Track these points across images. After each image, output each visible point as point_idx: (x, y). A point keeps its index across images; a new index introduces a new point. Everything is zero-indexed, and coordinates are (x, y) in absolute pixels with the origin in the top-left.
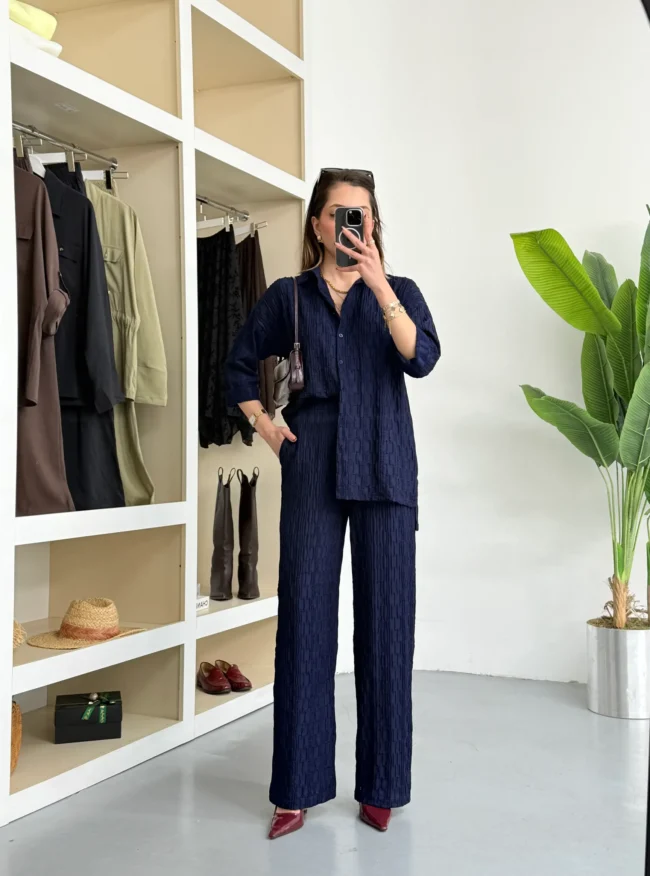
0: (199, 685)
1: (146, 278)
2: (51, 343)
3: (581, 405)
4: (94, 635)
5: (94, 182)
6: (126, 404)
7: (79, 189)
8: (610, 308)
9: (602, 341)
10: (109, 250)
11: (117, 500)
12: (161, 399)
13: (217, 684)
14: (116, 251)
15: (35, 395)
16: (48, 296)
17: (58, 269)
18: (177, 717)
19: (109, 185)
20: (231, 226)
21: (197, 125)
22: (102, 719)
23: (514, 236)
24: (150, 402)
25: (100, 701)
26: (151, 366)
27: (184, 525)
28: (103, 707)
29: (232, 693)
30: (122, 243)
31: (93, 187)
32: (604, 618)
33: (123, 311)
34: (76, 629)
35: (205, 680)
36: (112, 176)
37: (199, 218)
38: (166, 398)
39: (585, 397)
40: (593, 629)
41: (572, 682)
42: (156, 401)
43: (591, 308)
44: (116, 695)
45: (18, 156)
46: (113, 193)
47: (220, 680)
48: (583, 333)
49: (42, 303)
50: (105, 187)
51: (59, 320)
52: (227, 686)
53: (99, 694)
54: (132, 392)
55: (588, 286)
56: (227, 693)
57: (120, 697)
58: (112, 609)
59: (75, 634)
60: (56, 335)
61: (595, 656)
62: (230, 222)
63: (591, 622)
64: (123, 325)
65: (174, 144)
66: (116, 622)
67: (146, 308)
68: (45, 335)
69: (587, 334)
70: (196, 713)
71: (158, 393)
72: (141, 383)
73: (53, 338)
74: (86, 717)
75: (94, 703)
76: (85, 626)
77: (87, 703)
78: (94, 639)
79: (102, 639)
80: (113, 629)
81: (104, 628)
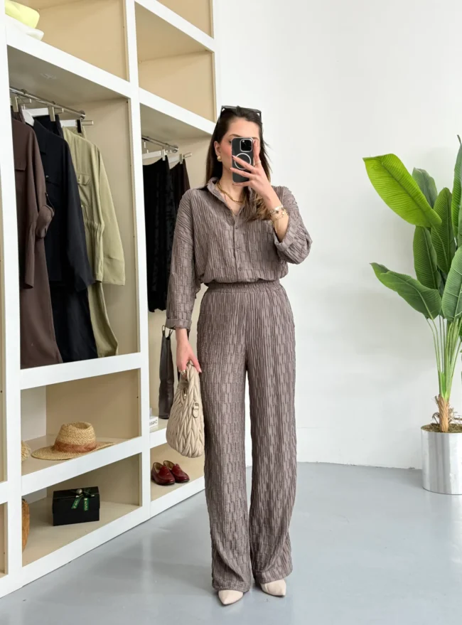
0: (153, 479)
1: (108, 195)
2: (42, 244)
3: (414, 277)
4: (78, 449)
5: (68, 128)
6: (96, 285)
7: (58, 134)
8: (433, 208)
9: (428, 232)
10: (81, 176)
11: (92, 353)
12: (121, 280)
13: (166, 479)
14: (86, 177)
15: (31, 281)
16: (38, 210)
17: (45, 191)
18: (138, 503)
19: (79, 130)
20: (166, 156)
21: (140, 86)
22: (86, 508)
23: (365, 160)
24: (112, 282)
25: (84, 495)
26: (114, 257)
27: (140, 369)
28: (86, 499)
29: (176, 485)
30: (90, 170)
31: (68, 131)
32: (433, 424)
33: (92, 219)
34: (66, 445)
35: (157, 475)
36: (82, 123)
37: (144, 151)
38: (124, 280)
39: (416, 271)
40: (425, 433)
41: (411, 469)
42: (118, 282)
43: (420, 208)
44: (95, 490)
45: (15, 111)
46: (83, 136)
47: (167, 475)
48: (414, 227)
49: (34, 215)
50: (76, 131)
51: (47, 227)
52: (172, 479)
53: (83, 489)
54: (100, 276)
55: (418, 194)
56: (173, 484)
57: (98, 491)
58: (91, 430)
59: (65, 448)
60: (45, 238)
61: (427, 451)
62: (165, 154)
63: (424, 428)
64: (92, 229)
65: (125, 100)
66: (94, 439)
67: (108, 215)
68: (38, 238)
69: (417, 227)
70: (152, 500)
71: (119, 276)
72: (107, 269)
73: (43, 240)
74: (75, 507)
75: (80, 497)
76: (72, 443)
77: (75, 497)
78: (78, 452)
79: (84, 452)
80: (92, 444)
81: (85, 444)
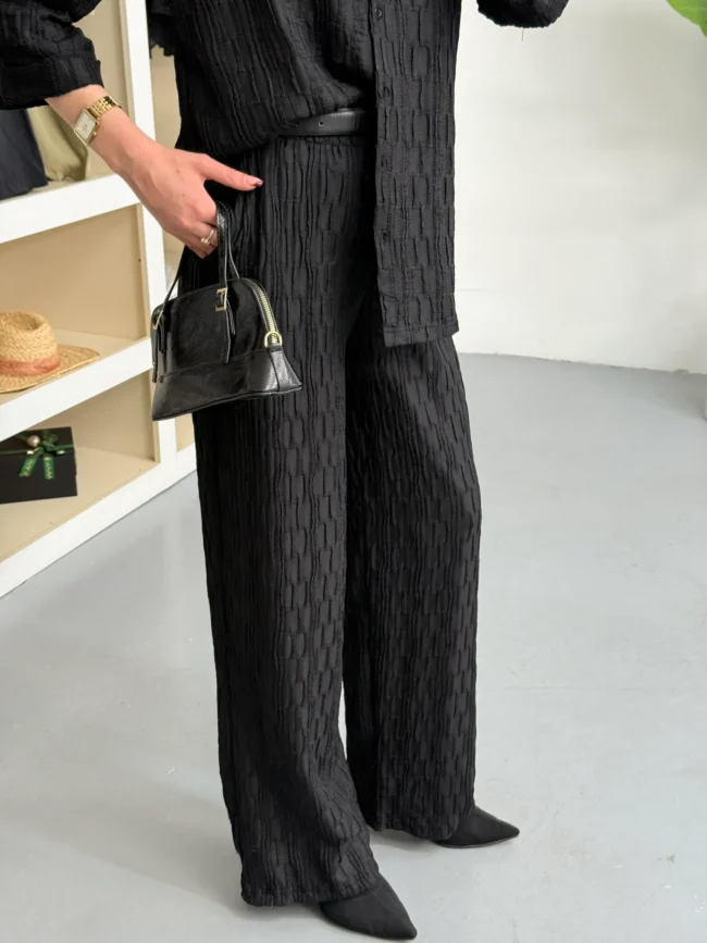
18: (152, 457)
22: (49, 475)
25: (44, 449)
57: (70, 440)
70: (179, 448)
74: (26, 474)
75: (35, 453)
76: (9, 358)
77: (25, 453)
78: (23, 375)
79: (35, 375)
80: (50, 359)
81: (36, 360)
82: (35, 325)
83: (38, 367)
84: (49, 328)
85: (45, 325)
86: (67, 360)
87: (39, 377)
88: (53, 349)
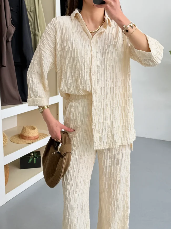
2: (10, 45)
14: (31, 7)
15: (5, 63)
16: (7, 28)
17: (10, 17)
22: (35, 162)
27: (59, 103)
28: (35, 159)
30: (33, 4)
33: (35, 30)
49: (5, 30)
51: (12, 36)
59: (25, 138)
60: (11, 41)
64: (35, 35)
68: (7, 41)
73: (10, 42)
74: (30, 162)
75: (32, 157)
76: (28, 136)
77: (30, 157)
78: (31, 140)
79: (33, 140)
80: (37, 136)
81: (34, 136)
82: (34, 129)
83: (34, 138)
84: (37, 129)
85: (36, 129)
86: (40, 136)
87: (34, 140)
88: (38, 134)
